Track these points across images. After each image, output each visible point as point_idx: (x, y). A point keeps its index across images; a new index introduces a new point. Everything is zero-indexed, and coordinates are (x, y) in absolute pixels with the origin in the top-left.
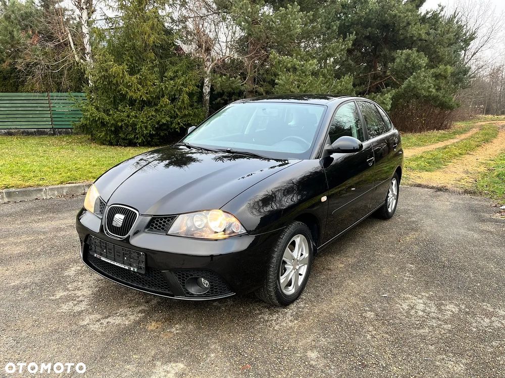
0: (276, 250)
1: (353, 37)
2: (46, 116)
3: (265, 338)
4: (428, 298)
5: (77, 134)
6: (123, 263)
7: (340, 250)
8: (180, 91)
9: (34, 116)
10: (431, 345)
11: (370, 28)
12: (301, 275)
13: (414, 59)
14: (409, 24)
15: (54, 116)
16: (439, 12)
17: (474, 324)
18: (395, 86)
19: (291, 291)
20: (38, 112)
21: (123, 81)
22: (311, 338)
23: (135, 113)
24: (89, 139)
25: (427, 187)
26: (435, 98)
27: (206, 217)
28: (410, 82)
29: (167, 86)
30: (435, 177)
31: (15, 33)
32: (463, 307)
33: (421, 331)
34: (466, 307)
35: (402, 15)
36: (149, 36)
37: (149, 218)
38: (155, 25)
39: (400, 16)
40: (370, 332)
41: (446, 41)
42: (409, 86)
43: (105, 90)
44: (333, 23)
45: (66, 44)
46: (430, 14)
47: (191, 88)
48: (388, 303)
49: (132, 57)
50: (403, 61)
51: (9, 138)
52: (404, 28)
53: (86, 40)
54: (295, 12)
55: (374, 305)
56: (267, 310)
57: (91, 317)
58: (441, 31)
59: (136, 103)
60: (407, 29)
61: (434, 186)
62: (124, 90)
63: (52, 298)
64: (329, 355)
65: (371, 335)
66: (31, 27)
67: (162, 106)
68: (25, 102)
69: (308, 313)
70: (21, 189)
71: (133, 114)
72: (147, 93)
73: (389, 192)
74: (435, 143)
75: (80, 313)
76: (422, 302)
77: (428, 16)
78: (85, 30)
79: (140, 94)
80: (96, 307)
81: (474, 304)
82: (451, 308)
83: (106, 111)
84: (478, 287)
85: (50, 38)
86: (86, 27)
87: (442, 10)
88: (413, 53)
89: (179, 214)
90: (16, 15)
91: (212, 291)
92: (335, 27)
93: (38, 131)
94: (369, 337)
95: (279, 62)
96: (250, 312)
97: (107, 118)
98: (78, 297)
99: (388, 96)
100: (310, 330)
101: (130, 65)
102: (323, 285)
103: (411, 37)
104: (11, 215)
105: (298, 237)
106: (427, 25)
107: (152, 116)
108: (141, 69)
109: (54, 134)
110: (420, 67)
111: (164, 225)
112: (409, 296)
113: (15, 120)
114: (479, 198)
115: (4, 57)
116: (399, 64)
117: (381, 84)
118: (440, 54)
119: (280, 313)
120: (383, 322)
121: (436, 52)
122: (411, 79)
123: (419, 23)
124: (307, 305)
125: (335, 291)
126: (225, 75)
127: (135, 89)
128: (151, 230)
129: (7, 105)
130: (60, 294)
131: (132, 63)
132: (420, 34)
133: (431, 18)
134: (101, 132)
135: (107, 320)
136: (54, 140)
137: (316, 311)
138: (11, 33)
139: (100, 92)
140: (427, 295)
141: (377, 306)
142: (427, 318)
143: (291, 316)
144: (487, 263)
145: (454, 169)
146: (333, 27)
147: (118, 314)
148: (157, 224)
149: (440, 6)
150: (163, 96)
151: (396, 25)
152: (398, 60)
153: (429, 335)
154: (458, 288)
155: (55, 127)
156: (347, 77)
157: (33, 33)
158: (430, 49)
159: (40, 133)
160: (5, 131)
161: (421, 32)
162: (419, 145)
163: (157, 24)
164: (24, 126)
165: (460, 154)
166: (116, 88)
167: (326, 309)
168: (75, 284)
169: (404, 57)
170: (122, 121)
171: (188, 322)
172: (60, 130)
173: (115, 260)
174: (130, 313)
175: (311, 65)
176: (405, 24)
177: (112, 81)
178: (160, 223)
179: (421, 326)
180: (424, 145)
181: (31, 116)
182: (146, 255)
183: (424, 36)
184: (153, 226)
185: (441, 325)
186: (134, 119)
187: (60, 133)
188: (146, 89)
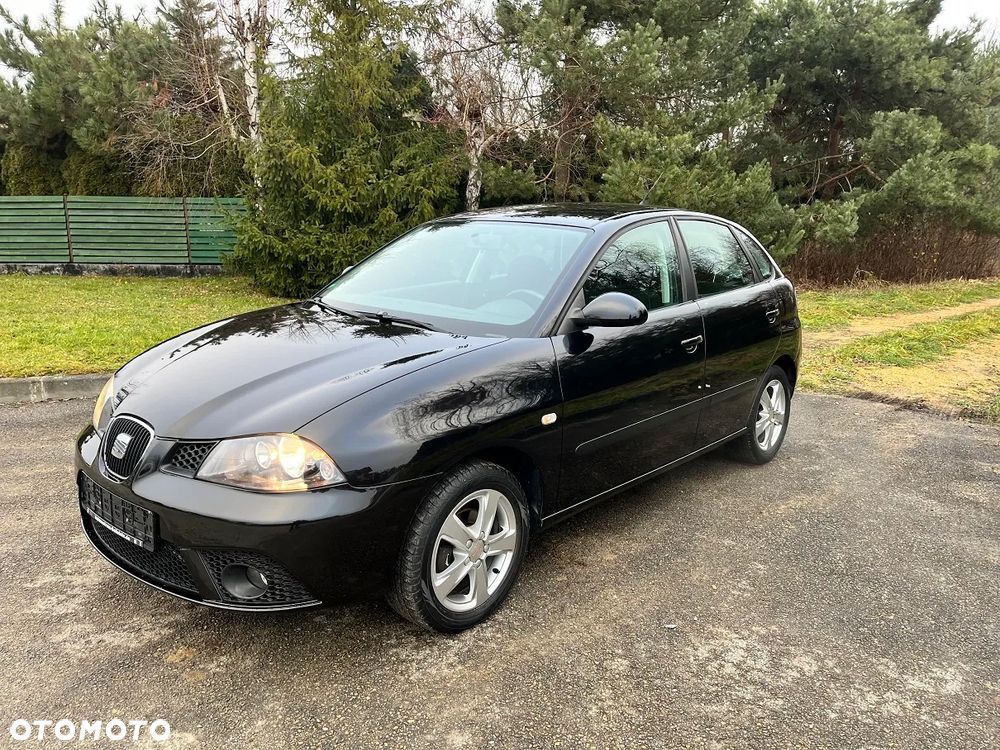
0: (422, 519)
1: (778, 85)
2: (179, 240)
3: (381, 696)
4: (762, 637)
5: (231, 274)
6: (124, 530)
7: (625, 525)
8: (418, 195)
9: (158, 240)
10: (718, 742)
11: (817, 68)
12: (496, 571)
13: (912, 129)
14: (900, 58)
15: (194, 240)
16: (971, 33)
17: (838, 704)
18: (871, 184)
19: (468, 604)
20: (164, 233)
21: (311, 176)
22: (473, 704)
23: (331, 237)
24: (250, 285)
25: (883, 399)
26: (962, 212)
27: (276, 448)
28: (900, 177)
29: (392, 185)
30: (912, 379)
31: (125, 86)
32: (831, 664)
33: (710, 708)
34: (837, 665)
35: (886, 41)
36: (363, 91)
37: (171, 444)
38: (375, 69)
39: (880, 43)
40: (601, 700)
41: (986, 92)
42: (898, 186)
43: (281, 194)
44: (737, 59)
45: (215, 107)
46: (951, 37)
47: (438, 189)
48: (670, 643)
49: (329, 131)
50: (888, 133)
51: (110, 280)
52: (891, 66)
53: (251, 100)
54: (647, 37)
55: (637, 646)
56: (414, 639)
57: (75, 628)
58: (976, 72)
59: (335, 218)
60: (897, 68)
61: (901, 397)
62: (312, 192)
63: (29, 585)
64: (492, 742)
65: (600, 708)
66: (157, 74)
67: (381, 224)
68: (143, 213)
69: (493, 651)
70: (74, 377)
71: (327, 238)
72: (354, 199)
73: (761, 408)
74: (952, 306)
75: (60, 618)
76: (744, 646)
77: (948, 42)
78: (250, 80)
79: (339, 200)
80: (94, 609)
81: (859, 659)
82: (805, 663)
83: (278, 233)
84: (888, 621)
85: (187, 95)
86: (252, 74)
87: (978, 29)
88: (911, 119)
89: (222, 439)
90: (132, 52)
91: (272, 592)
92: (742, 67)
93: (163, 269)
94: (593, 711)
95: (612, 139)
96: (379, 641)
97: (278, 246)
98: (74, 587)
99: (850, 206)
100: (478, 688)
101: (326, 146)
102: (552, 594)
103: (909, 85)
104: (39, 425)
105: (485, 494)
106: (944, 60)
107: (363, 243)
108: (346, 152)
109: (192, 274)
110: (924, 147)
111: (194, 459)
112: (723, 631)
113: (123, 246)
114: (986, 427)
115: (106, 131)
116: (880, 141)
117: (842, 180)
118: (973, 120)
119: (435, 648)
120: (638, 683)
121: (964, 115)
122: (903, 171)
123: (925, 57)
124: (499, 635)
125: (571, 609)
126: (505, 164)
127: (331, 191)
128: (173, 467)
129: (110, 219)
130: (47, 578)
131: (329, 141)
132: (926, 79)
133: (953, 46)
134: (269, 272)
135: (100, 637)
136: (189, 285)
137: (511, 649)
138: (117, 86)
139: (270, 197)
140: (763, 632)
141: (643, 647)
142: (737, 682)
143: (456, 654)
144: (936, 571)
145: (964, 364)
146: (737, 65)
147: (126, 627)
148: (183, 457)
149: (973, 20)
150: (384, 205)
151: (873, 60)
152: (877, 133)
153: (726, 718)
154: (842, 621)
155: (193, 261)
156: (759, 168)
157: (161, 86)
158: (951, 109)
159: (167, 272)
160: (106, 266)
161: (930, 75)
162: (911, 310)
163: (379, 68)
164: (141, 258)
165: (992, 330)
166: (298, 189)
167: (532, 646)
168: (80, 562)
169: (889, 125)
170: (307, 251)
171: (247, 652)
172: (202, 267)
173: (113, 523)
174: (149, 626)
175: (678, 144)
176: (892, 58)
177: (290, 175)
178: (190, 455)
179: (718, 698)
180: (921, 310)
181: (152, 240)
182: (156, 516)
183: (936, 83)
184: (177, 459)
185: (762, 699)
186: (327, 248)
187: (202, 273)
188: (353, 191)
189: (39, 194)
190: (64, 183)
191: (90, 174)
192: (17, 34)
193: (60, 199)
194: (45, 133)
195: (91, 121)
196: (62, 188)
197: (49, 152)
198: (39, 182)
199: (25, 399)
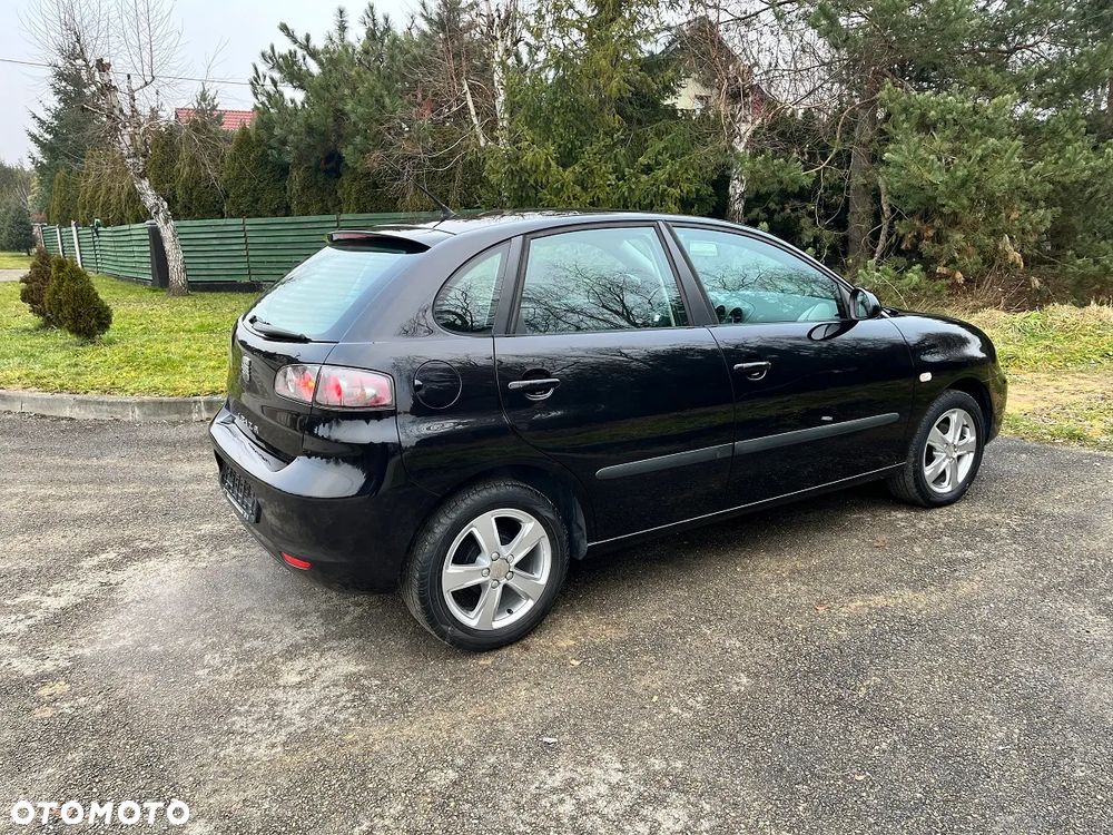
8: (664, 196)
21: (548, 180)
29: (633, 187)
45: (463, 114)
53: (499, 102)
66: (421, 85)
86: (501, 75)
95: (904, 109)
101: (565, 146)
108: (585, 151)
126: (763, 153)
131: (569, 141)
157: (425, 95)
175: (998, 108)
177: (526, 181)
188: (592, 194)
189: (318, 214)
190: (340, 202)
191: (360, 191)
192: (300, 53)
193: (334, 217)
194: (319, 153)
195: (358, 139)
196: (338, 207)
197: (326, 171)
198: (317, 202)
199: (187, 418)
